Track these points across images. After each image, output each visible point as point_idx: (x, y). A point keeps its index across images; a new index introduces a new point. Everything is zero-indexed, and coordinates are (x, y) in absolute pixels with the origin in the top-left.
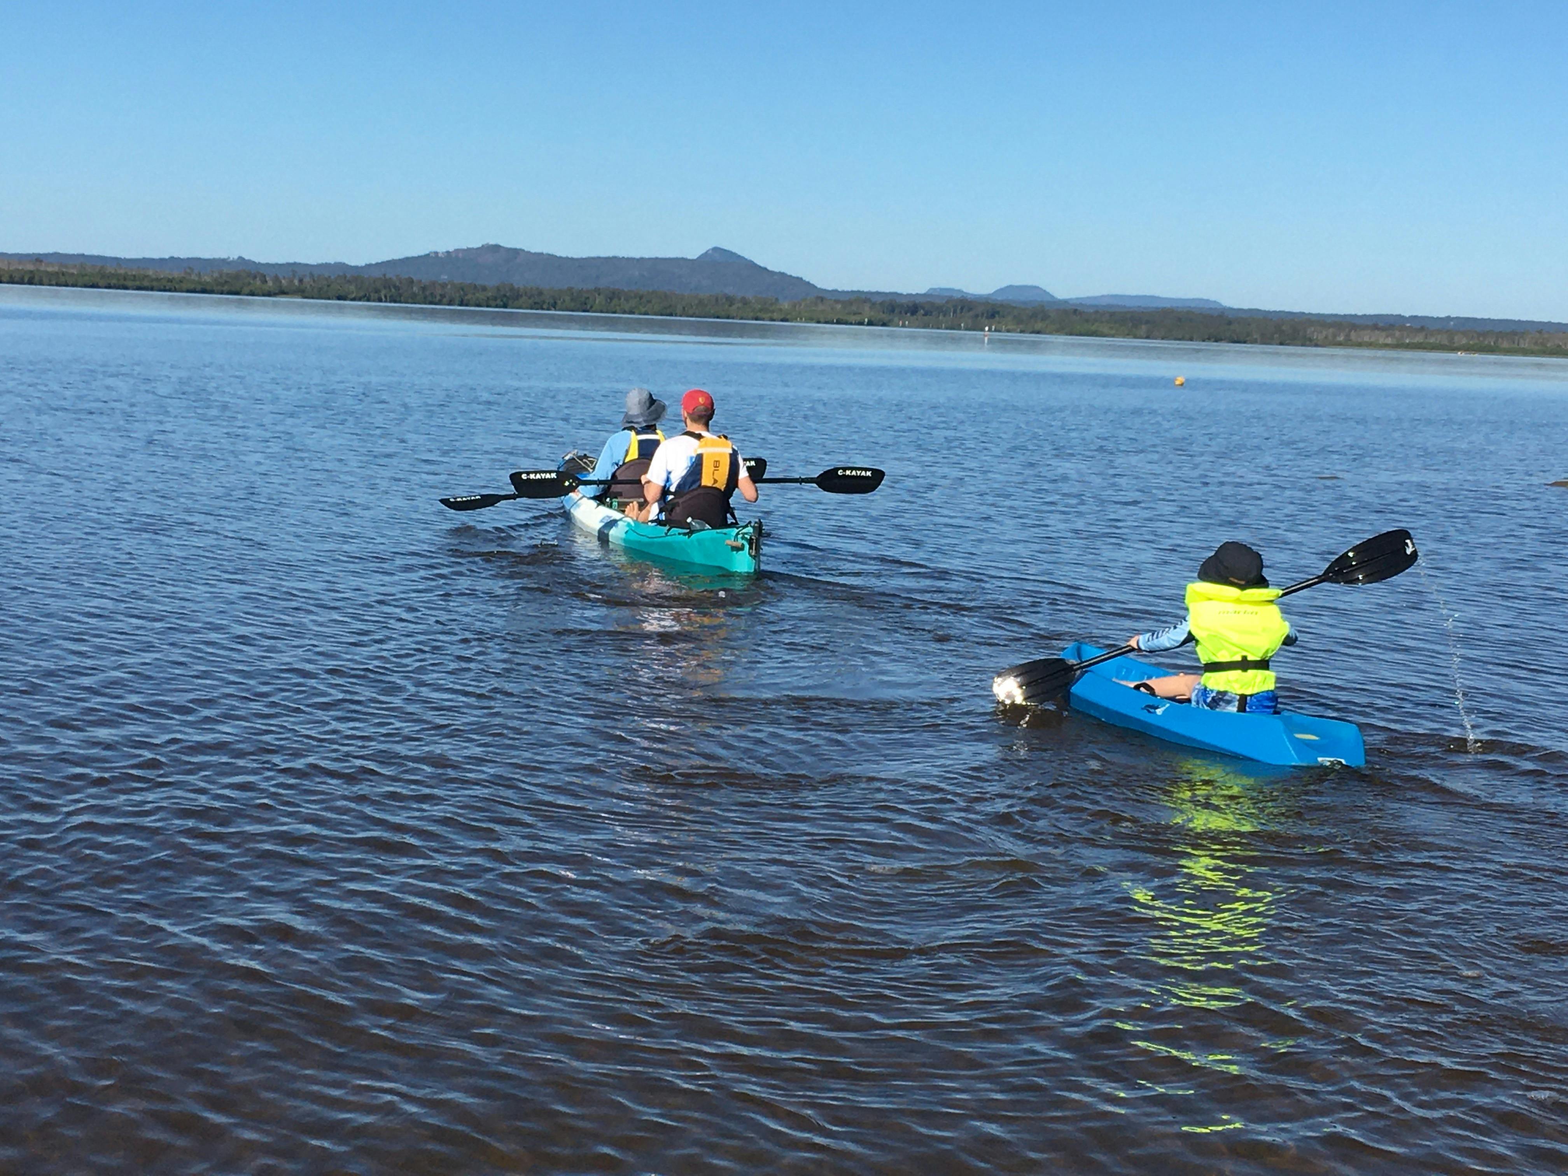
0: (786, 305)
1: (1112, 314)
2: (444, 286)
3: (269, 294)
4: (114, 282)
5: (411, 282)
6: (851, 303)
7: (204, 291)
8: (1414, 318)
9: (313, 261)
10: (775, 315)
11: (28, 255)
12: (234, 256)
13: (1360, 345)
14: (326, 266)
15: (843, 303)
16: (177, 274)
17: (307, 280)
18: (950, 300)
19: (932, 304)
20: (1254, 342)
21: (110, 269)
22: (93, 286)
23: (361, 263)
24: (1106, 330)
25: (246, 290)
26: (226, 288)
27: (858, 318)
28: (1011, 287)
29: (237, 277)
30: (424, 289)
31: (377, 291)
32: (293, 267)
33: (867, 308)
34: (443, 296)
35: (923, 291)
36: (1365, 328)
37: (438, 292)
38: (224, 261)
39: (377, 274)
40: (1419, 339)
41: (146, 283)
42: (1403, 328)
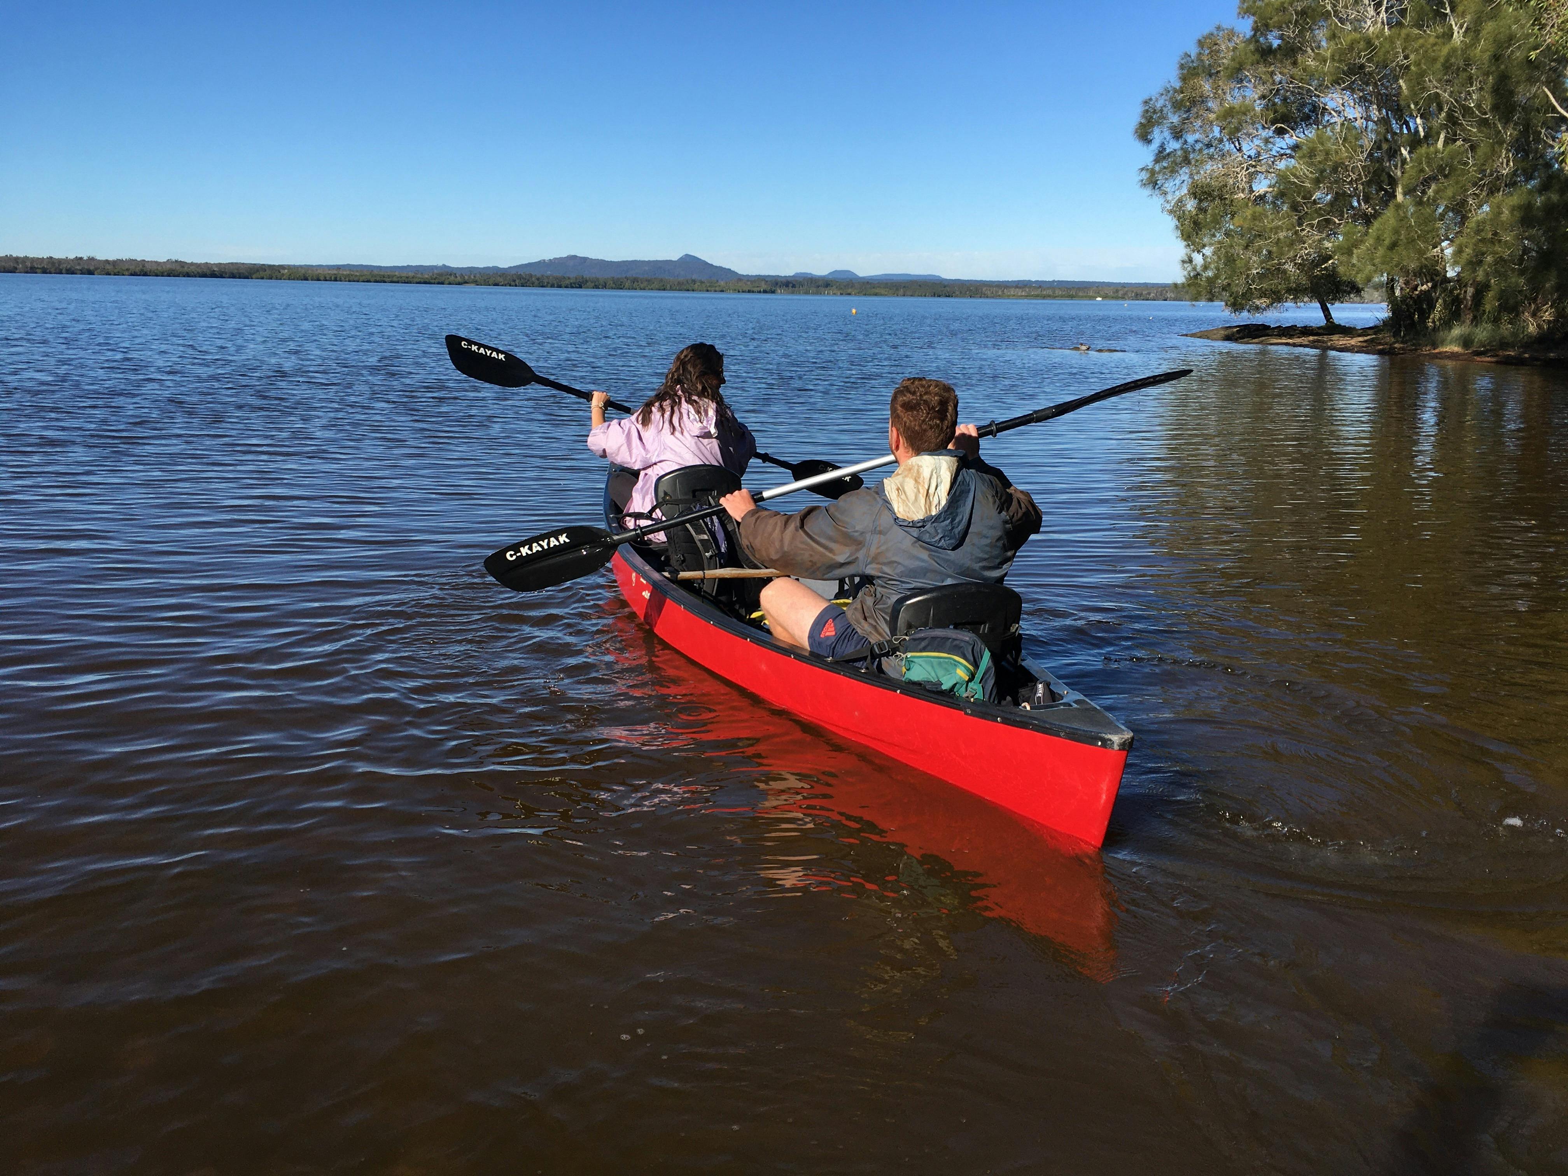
0: (722, 283)
1: (887, 284)
2: (548, 277)
3: (459, 284)
4: (378, 279)
5: (531, 276)
6: (755, 281)
7: (425, 283)
8: (1037, 282)
9: (481, 266)
10: (717, 289)
11: (334, 266)
12: (440, 264)
13: (1009, 297)
14: (488, 268)
15: (752, 282)
16: (411, 274)
17: (478, 275)
18: (804, 278)
19: (796, 281)
20: (957, 296)
21: (376, 272)
22: (368, 281)
23: (506, 266)
24: (883, 292)
25: (447, 282)
26: (436, 281)
27: (759, 289)
28: (836, 271)
29: (441, 275)
30: (538, 279)
31: (514, 281)
32: (471, 270)
33: (763, 283)
34: (548, 283)
35: (792, 274)
36: (1012, 287)
37: (546, 281)
38: (436, 267)
39: (513, 272)
40: (1038, 292)
41: (395, 279)
42: (1030, 287)
